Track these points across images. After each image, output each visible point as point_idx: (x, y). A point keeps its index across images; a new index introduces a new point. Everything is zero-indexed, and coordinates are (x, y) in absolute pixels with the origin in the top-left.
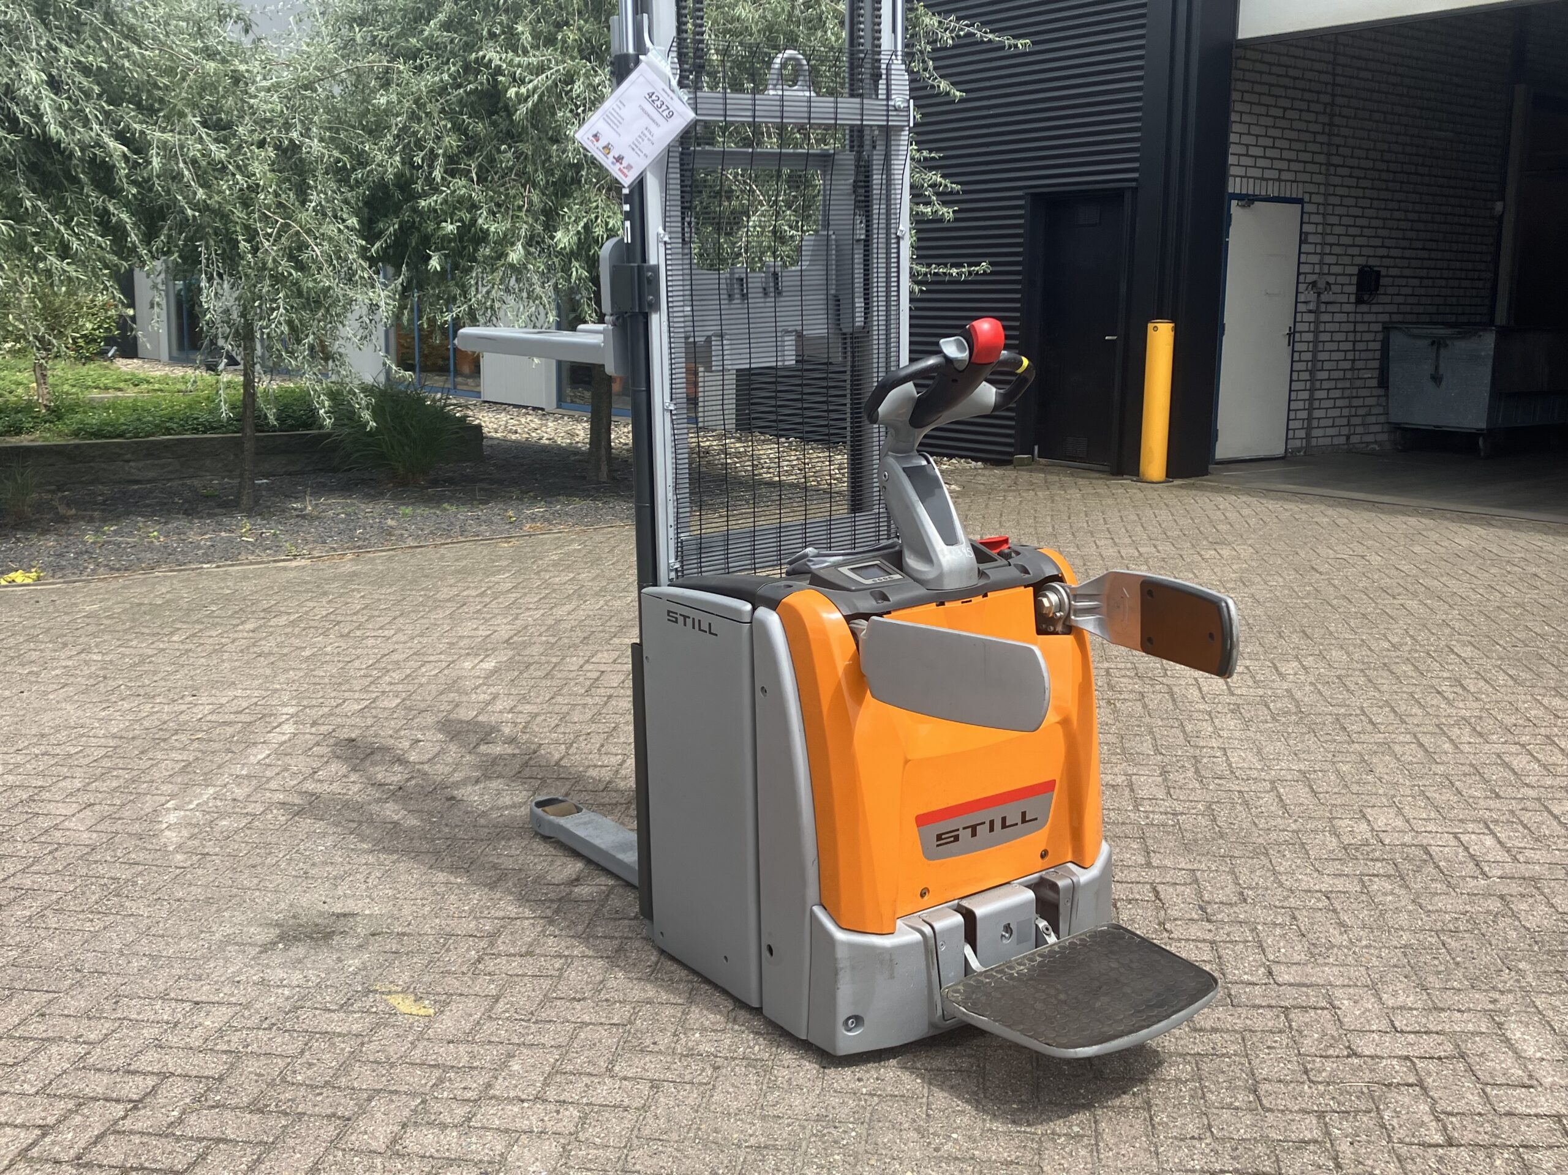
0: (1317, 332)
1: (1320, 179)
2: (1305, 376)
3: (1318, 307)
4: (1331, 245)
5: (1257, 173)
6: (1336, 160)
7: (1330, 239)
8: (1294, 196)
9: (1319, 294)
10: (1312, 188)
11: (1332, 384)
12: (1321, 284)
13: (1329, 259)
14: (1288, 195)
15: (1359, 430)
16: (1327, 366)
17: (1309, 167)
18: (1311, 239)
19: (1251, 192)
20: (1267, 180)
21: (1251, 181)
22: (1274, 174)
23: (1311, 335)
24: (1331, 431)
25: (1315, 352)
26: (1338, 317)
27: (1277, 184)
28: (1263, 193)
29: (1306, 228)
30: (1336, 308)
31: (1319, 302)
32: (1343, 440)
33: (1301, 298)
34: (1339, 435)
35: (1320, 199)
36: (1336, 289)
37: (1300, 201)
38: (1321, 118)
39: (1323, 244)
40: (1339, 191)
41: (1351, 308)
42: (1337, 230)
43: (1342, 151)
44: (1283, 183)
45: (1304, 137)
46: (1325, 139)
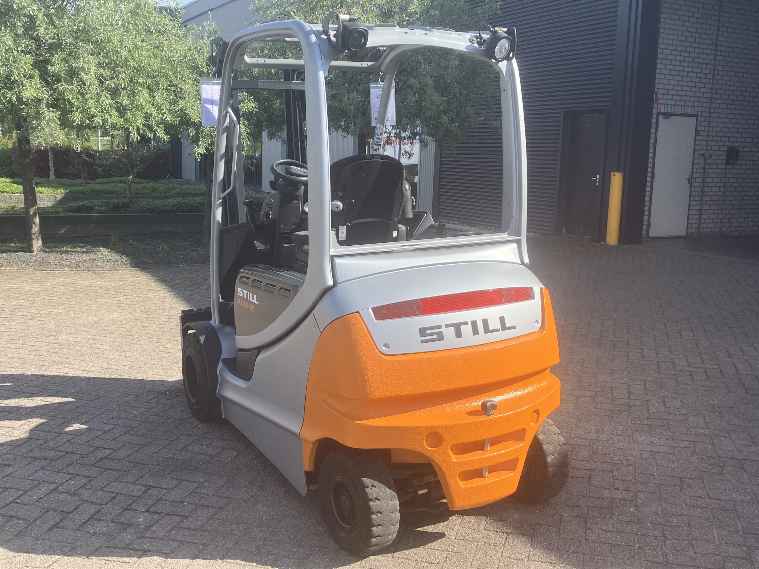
0: (704, 178)
1: (707, 105)
2: (699, 198)
3: (705, 165)
4: (712, 137)
5: (673, 103)
6: (715, 96)
7: (711, 134)
8: (693, 113)
9: (705, 160)
10: (703, 110)
11: (712, 203)
12: (707, 155)
13: (712, 143)
14: (689, 113)
15: (728, 225)
16: (709, 194)
17: (701, 100)
18: (701, 133)
19: (669, 111)
20: (678, 106)
21: (670, 106)
22: (682, 103)
23: (701, 179)
24: (710, 225)
25: (703, 187)
26: (715, 171)
27: (683, 107)
28: (676, 112)
29: (699, 129)
30: (715, 166)
31: (705, 163)
32: (717, 230)
33: (696, 161)
34: (716, 227)
35: (707, 115)
36: (715, 157)
37: (696, 116)
38: (708, 76)
39: (708, 136)
40: (717, 111)
41: (723, 166)
42: (715, 129)
43: (719, 91)
44: (687, 107)
45: (699, 85)
46: (710, 86)
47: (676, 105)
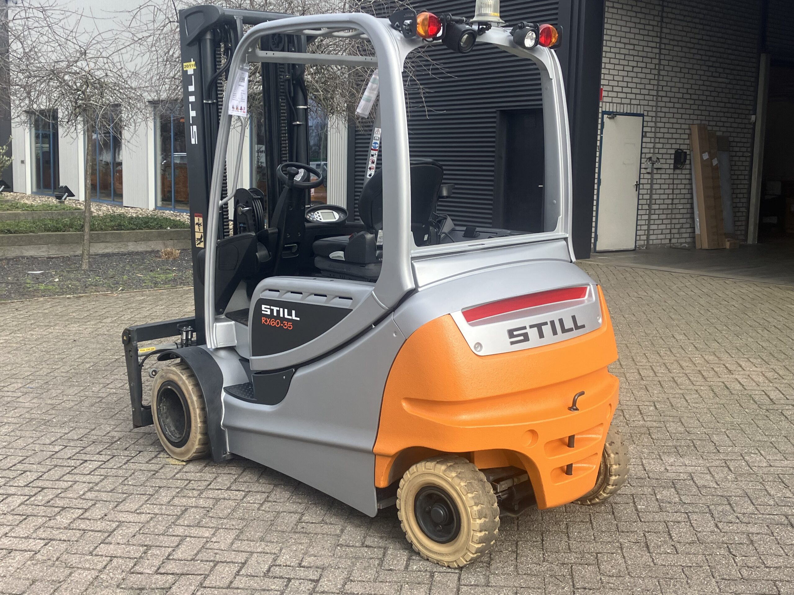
0: (652, 184)
1: (654, 103)
2: (646, 207)
3: (652, 170)
4: (660, 138)
5: (619, 100)
6: (661, 93)
7: (659, 135)
8: (639, 112)
9: (653, 164)
10: (650, 108)
11: (661, 212)
12: (654, 159)
13: (658, 146)
14: (635, 112)
15: (677, 236)
16: (658, 202)
17: (647, 97)
18: (648, 135)
19: (615, 111)
20: (624, 104)
21: (615, 105)
22: (628, 101)
23: (649, 185)
24: (660, 237)
25: (651, 194)
26: (663, 176)
27: (629, 106)
28: (622, 111)
29: (645, 129)
30: (663, 171)
31: (653, 168)
32: (667, 241)
33: (643, 166)
34: (665, 239)
35: (653, 114)
36: (663, 161)
37: (642, 115)
38: (653, 71)
39: (655, 137)
40: (664, 110)
41: (671, 171)
42: (662, 130)
43: (665, 89)
44: (632, 106)
45: (644, 81)
46: (655, 82)
47: (621, 104)
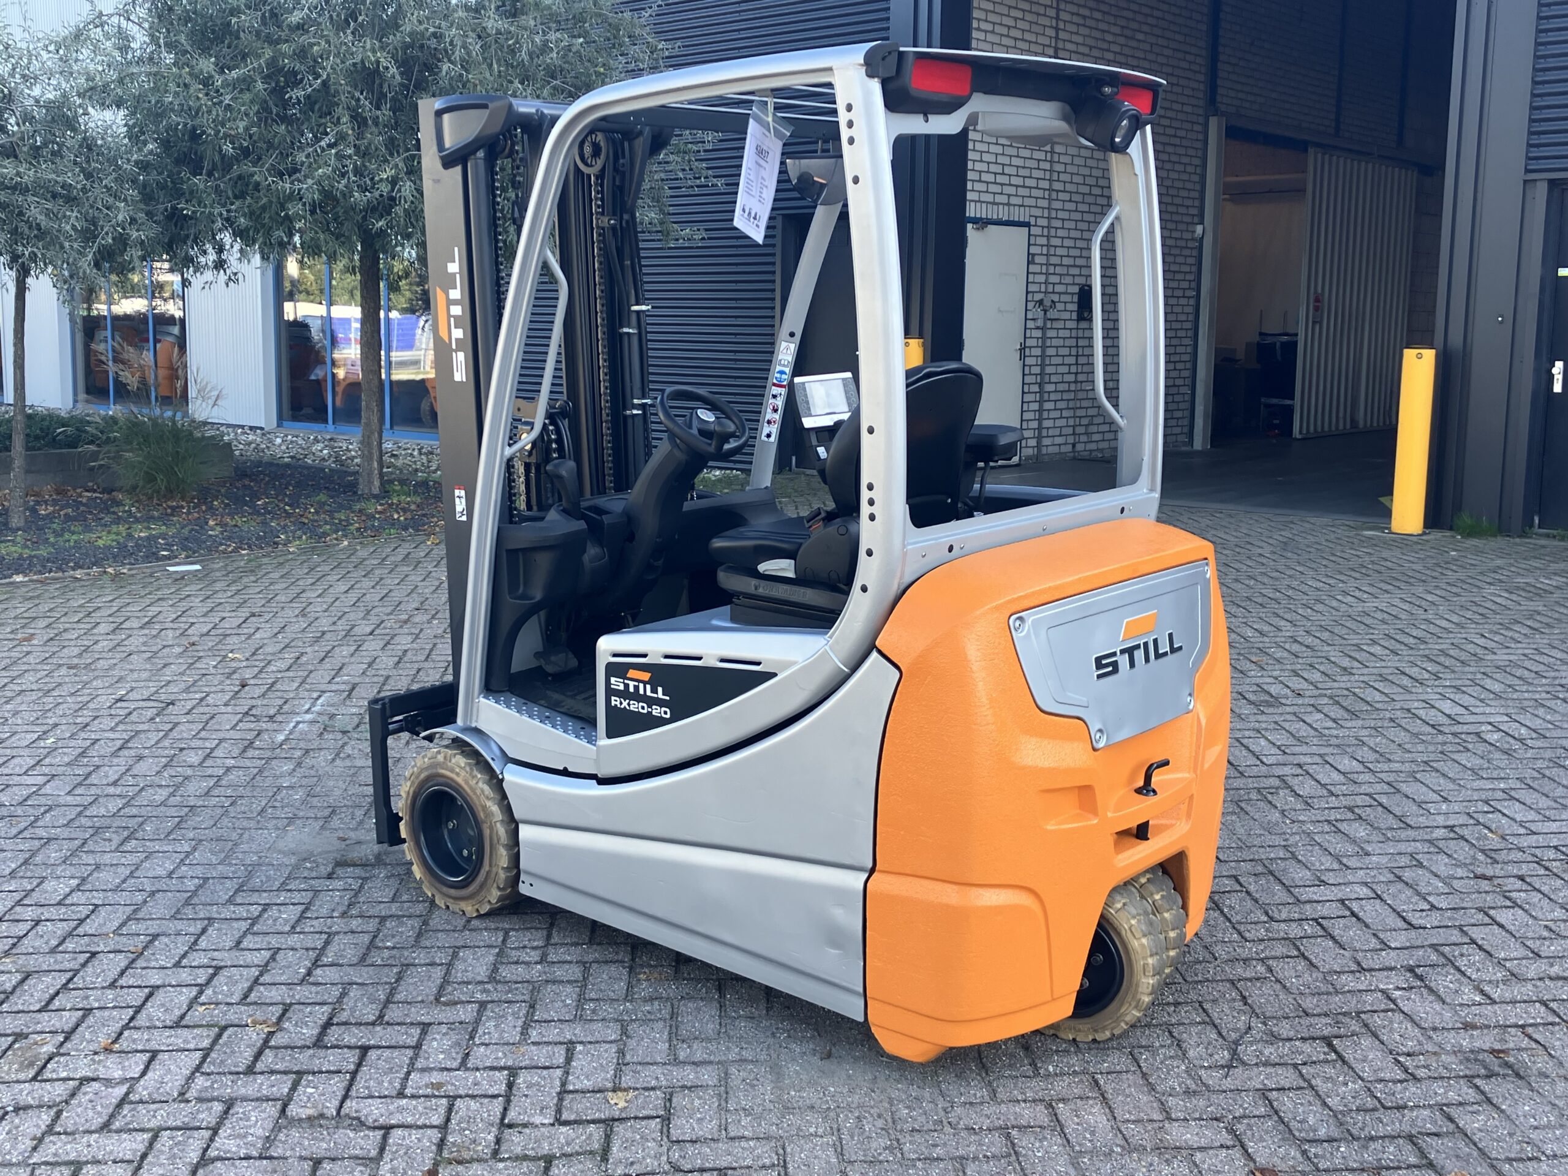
0: (1044, 347)
1: (1045, 203)
2: (1036, 388)
3: (1045, 323)
4: (1055, 265)
5: (989, 198)
6: (1056, 186)
7: (1054, 260)
8: (1022, 219)
9: (1045, 311)
10: (1038, 212)
11: (1058, 396)
12: (1047, 303)
13: (1054, 279)
14: (1016, 219)
15: (1084, 438)
16: (1054, 379)
17: (1035, 193)
18: (1038, 259)
19: (984, 216)
20: (998, 204)
21: (984, 205)
22: (1004, 199)
23: (1040, 349)
24: (1058, 440)
25: (1043, 366)
26: (1062, 333)
27: (1006, 208)
28: (995, 217)
29: (1033, 250)
30: (1060, 325)
31: (1046, 319)
32: (1069, 448)
33: (1030, 316)
34: (1065, 444)
35: (1044, 222)
36: (1060, 306)
37: (1027, 225)
39: (1048, 264)
40: (1061, 215)
41: (1073, 325)
42: (1060, 251)
43: (1063, 177)
44: (1012, 208)
45: (1029, 163)
46: (1047, 166)
47: (994, 203)
